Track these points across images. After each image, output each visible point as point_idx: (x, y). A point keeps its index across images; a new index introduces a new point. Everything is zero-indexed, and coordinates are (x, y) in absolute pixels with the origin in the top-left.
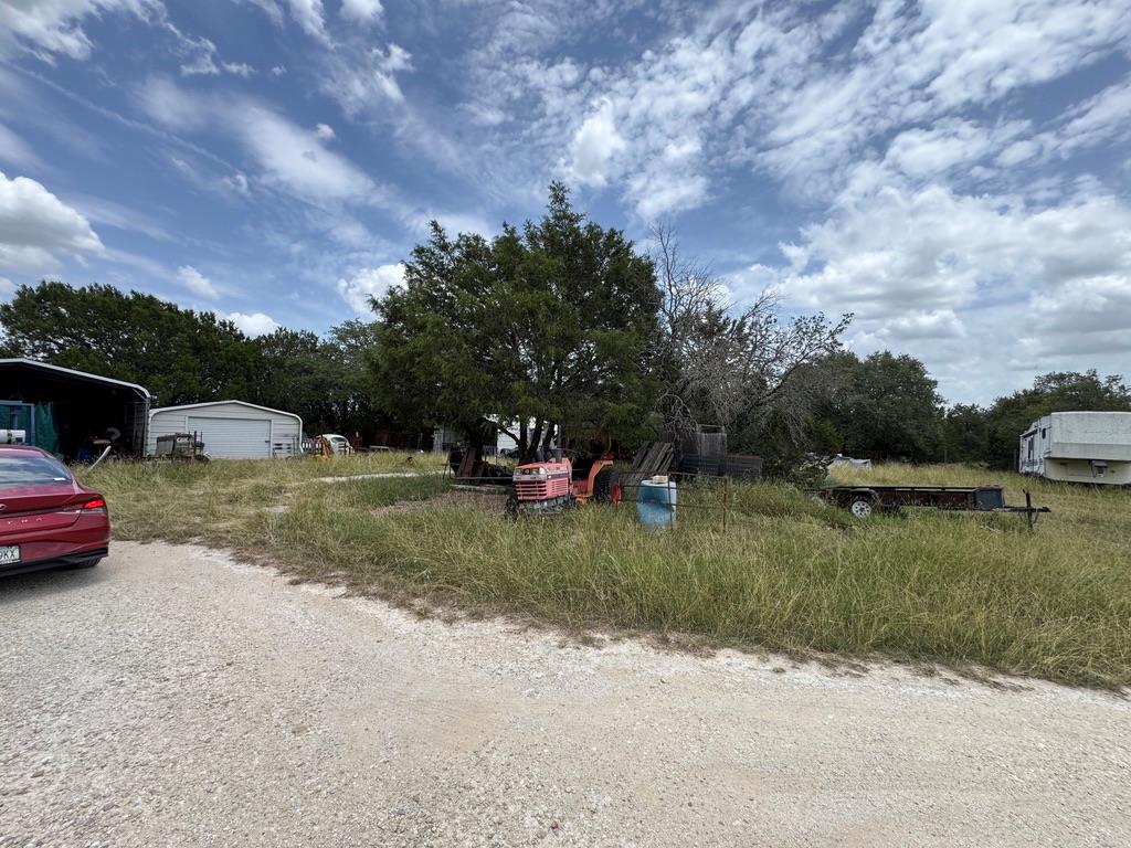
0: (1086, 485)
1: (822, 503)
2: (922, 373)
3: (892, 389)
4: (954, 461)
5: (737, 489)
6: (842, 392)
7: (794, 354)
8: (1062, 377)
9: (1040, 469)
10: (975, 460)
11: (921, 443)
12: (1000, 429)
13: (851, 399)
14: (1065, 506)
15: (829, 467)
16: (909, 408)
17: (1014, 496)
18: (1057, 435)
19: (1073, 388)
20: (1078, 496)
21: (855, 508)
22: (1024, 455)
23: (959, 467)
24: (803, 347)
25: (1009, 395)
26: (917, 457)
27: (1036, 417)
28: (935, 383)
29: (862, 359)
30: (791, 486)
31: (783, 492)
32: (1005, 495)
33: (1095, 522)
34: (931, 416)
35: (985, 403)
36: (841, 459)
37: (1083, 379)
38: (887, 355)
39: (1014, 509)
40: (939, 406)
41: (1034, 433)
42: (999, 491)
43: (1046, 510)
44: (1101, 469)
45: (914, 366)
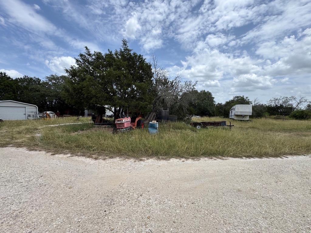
0: (241, 120)
1: (190, 126)
2: (211, 95)
3: (205, 99)
4: (217, 116)
5: (172, 124)
6: (194, 100)
7: (184, 90)
8: (238, 97)
9: (233, 117)
10: (221, 115)
11: (211, 112)
12: (226, 108)
13: (196, 101)
14: (236, 125)
15: (192, 118)
16: (208, 104)
17: (228, 123)
18: (236, 110)
19: (240, 99)
20: (239, 123)
21: (197, 127)
22: (230, 114)
23: (218, 117)
24: (187, 89)
25: (228, 101)
26: (210, 115)
27: (233, 106)
28: (214, 98)
29: (199, 92)
30: (184, 122)
31: (182, 124)
32: (226, 123)
33: (242, 128)
34: (213, 105)
35: (224, 103)
36: (194, 116)
37: (242, 97)
38: (204, 91)
39: (228, 126)
40: (214, 103)
41: (232, 109)
42: (225, 122)
43: (233, 126)
44: (243, 117)
45: (210, 94)
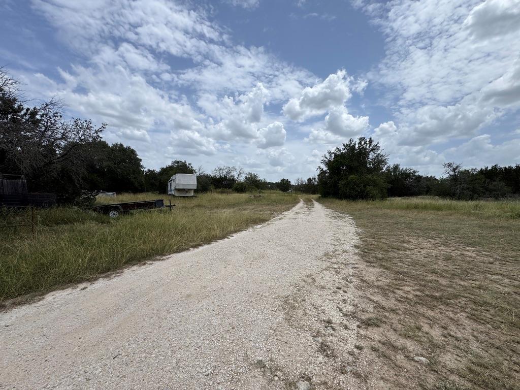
0: (184, 197)
1: (94, 214)
2: (136, 155)
3: (124, 161)
4: (148, 191)
6: (100, 160)
8: (178, 162)
9: (173, 193)
10: (155, 190)
11: (136, 184)
12: (162, 179)
13: (105, 164)
14: (178, 203)
15: (96, 197)
16: (131, 170)
17: (166, 203)
18: (177, 182)
19: (181, 166)
20: (182, 200)
21: (111, 214)
22: (169, 188)
23: (150, 193)
25: (165, 167)
26: (136, 190)
27: (172, 175)
28: (141, 160)
29: (110, 145)
32: (164, 202)
33: (186, 208)
34: (140, 173)
35: (158, 170)
36: (102, 193)
37: (182, 163)
38: (121, 145)
39: (166, 206)
40: (142, 170)
41: (172, 180)
42: (162, 200)
43: (174, 205)
44: (187, 192)
45: (133, 152)
